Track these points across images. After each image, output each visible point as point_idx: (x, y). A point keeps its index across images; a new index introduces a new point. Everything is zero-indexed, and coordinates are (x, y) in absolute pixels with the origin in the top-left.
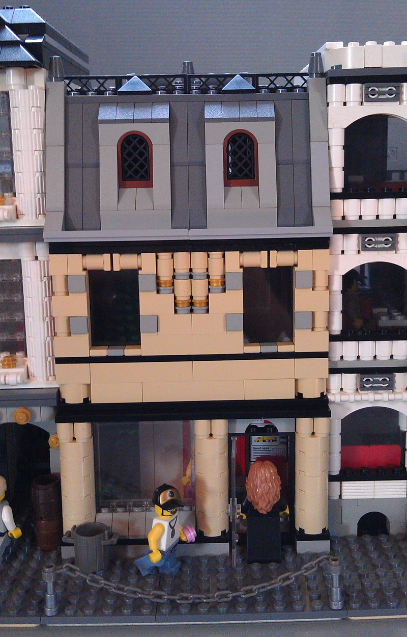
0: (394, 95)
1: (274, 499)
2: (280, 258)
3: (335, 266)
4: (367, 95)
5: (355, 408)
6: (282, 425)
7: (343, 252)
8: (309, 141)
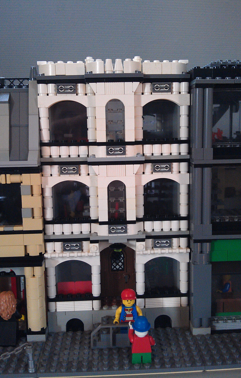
0: (73, 90)
1: (11, 312)
2: (12, 179)
3: (47, 183)
4: (58, 90)
5: (61, 261)
6: (17, 271)
7: (51, 175)
8: (28, 114)
